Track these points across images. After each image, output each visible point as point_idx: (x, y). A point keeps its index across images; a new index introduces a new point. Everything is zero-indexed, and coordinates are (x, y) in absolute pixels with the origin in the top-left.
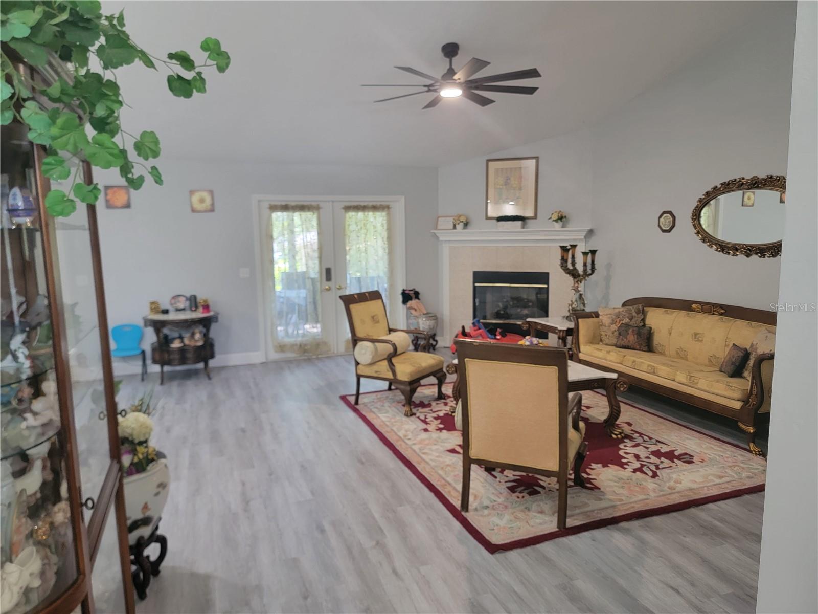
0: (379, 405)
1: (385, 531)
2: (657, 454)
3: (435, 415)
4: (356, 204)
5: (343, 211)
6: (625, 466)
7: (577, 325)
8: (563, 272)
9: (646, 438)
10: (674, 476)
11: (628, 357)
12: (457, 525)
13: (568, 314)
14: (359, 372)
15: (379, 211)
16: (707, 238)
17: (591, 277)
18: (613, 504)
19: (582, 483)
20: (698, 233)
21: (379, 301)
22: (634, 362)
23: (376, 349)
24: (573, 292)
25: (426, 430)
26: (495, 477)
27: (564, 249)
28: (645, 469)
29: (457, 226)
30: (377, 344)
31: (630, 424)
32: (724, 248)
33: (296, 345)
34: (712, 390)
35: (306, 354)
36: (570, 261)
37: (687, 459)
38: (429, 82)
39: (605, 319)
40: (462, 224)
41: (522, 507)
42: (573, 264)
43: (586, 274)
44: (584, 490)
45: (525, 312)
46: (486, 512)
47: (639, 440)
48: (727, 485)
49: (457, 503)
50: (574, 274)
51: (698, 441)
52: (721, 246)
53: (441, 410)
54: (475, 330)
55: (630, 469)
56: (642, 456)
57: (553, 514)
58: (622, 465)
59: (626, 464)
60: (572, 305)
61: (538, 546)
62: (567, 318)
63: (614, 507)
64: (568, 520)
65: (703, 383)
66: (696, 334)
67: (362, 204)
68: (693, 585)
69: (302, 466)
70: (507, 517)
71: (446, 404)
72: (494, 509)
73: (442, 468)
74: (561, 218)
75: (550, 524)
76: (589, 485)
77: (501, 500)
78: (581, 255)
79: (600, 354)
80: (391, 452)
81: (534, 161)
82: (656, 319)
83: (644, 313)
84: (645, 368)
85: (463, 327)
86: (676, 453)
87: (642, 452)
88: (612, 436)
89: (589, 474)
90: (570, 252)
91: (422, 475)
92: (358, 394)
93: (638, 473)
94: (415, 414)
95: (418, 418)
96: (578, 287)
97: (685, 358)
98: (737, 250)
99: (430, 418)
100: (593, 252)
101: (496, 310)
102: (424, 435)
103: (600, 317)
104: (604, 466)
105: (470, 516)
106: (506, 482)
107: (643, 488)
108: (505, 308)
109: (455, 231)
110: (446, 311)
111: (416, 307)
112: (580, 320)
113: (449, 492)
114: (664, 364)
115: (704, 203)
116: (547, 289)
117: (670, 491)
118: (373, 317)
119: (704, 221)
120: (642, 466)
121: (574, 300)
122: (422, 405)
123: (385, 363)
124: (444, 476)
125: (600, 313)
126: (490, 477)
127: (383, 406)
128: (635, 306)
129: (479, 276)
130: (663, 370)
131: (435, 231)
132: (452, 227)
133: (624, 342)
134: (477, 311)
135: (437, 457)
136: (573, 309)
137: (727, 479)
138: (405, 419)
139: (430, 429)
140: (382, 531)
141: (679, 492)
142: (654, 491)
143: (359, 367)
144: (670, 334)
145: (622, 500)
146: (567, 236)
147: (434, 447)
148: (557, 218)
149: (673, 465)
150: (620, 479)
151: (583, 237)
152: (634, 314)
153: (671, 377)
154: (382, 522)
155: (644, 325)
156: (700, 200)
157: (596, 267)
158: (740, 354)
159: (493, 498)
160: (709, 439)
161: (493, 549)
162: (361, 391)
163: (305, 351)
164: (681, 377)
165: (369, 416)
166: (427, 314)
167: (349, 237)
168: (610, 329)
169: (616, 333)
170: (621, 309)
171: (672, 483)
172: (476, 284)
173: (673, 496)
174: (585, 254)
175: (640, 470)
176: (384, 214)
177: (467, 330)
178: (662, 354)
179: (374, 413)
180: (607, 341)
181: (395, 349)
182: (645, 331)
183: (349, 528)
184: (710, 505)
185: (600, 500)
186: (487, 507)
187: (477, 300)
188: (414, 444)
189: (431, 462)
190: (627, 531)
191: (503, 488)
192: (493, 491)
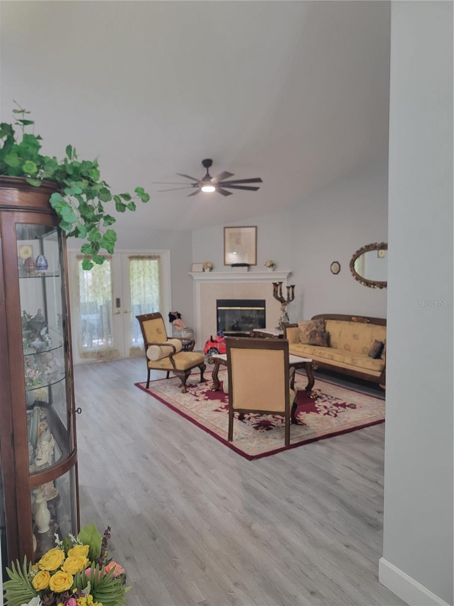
0: (162, 387)
1: (185, 455)
2: (337, 405)
3: (201, 391)
4: (137, 255)
5: (128, 259)
6: (319, 412)
7: (285, 332)
8: (275, 300)
9: (329, 397)
10: (346, 416)
11: (317, 350)
12: (227, 448)
13: (279, 326)
14: (150, 366)
15: (153, 260)
16: (358, 278)
17: (292, 302)
18: (314, 431)
19: (296, 422)
20: (354, 275)
21: (161, 319)
22: (320, 353)
23: (161, 350)
24: (282, 312)
25: (197, 400)
26: (246, 423)
27: (275, 285)
28: (330, 413)
29: (205, 270)
30: (162, 347)
31: (320, 390)
32: (368, 283)
33: (95, 352)
34: (365, 367)
35: (102, 359)
36: (279, 292)
37: (353, 406)
38: (194, 182)
39: (302, 328)
40: (208, 268)
41: (264, 437)
42: (281, 294)
43: (289, 300)
44: (297, 426)
45: (251, 326)
46: (243, 441)
47: (326, 398)
48: (374, 418)
49: (226, 438)
50: (281, 300)
51: (358, 397)
52: (366, 283)
53: (204, 389)
54: (220, 338)
55: (322, 414)
56: (328, 407)
57: (282, 438)
58: (317, 412)
59: (320, 411)
60: (281, 320)
61: (275, 455)
62: (279, 328)
63: (315, 433)
64: (290, 441)
65: (360, 363)
66: (355, 335)
67: (141, 255)
68: (359, 465)
69: (122, 425)
70: (255, 442)
71: (207, 385)
72: (248, 439)
73: (212, 420)
74: (272, 265)
75: (281, 444)
76: (300, 423)
77: (251, 434)
78: (286, 288)
79: (300, 350)
80: (178, 414)
81: (254, 229)
82: (332, 327)
83: (325, 324)
84: (327, 356)
85: (211, 337)
86: (347, 404)
87: (328, 404)
88: (310, 397)
89: (299, 418)
90: (279, 287)
91: (200, 425)
92: (148, 381)
93: (327, 415)
94: (188, 392)
95: (191, 393)
96: (284, 309)
97: (349, 350)
98: (375, 285)
99: (198, 393)
100: (293, 287)
101: (232, 325)
102: (197, 403)
103: (299, 327)
104: (307, 413)
105: (234, 443)
106: (252, 425)
107: (330, 423)
108: (237, 323)
109: (204, 273)
110: (198, 325)
111: (179, 324)
112: (287, 329)
113: (219, 432)
114: (338, 353)
115: (356, 257)
116: (265, 310)
117: (344, 423)
118: (157, 330)
119: (356, 267)
120: (329, 411)
121: (282, 317)
122: (191, 386)
123: (168, 359)
124: (215, 424)
125: (299, 324)
126: (242, 423)
127: (165, 388)
128: (319, 320)
129: (220, 303)
130: (338, 357)
131: (191, 273)
132: (202, 270)
133: (314, 342)
134: (219, 326)
135: (208, 414)
136: (282, 323)
137: (373, 415)
138: (182, 394)
139: (200, 399)
140: (183, 455)
141: (349, 423)
142: (336, 423)
143: (150, 362)
144: (340, 336)
145: (318, 429)
146: (277, 277)
147: (205, 409)
148: (269, 265)
149: (346, 410)
150: (317, 419)
151: (285, 277)
152: (319, 324)
153: (342, 361)
154: (183, 451)
155: (325, 331)
156: (354, 256)
157: (295, 295)
158: (379, 345)
159: (246, 433)
160: (364, 396)
161: (250, 458)
162: (151, 380)
163: (102, 356)
164: (348, 360)
165: (158, 395)
166: (187, 328)
167: (133, 277)
168: (305, 334)
169: (309, 337)
170: (312, 321)
171: (345, 419)
172: (219, 308)
173: (346, 425)
174: (288, 288)
175: (328, 413)
176: (156, 261)
177: (214, 339)
178: (336, 348)
179: (160, 392)
180: (303, 342)
181: (175, 350)
182: (325, 335)
183: (163, 455)
184: (366, 429)
185: (307, 430)
186: (243, 438)
187: (219, 319)
188: (192, 408)
189: (204, 417)
190: (323, 444)
191: (251, 428)
192: (245, 430)
